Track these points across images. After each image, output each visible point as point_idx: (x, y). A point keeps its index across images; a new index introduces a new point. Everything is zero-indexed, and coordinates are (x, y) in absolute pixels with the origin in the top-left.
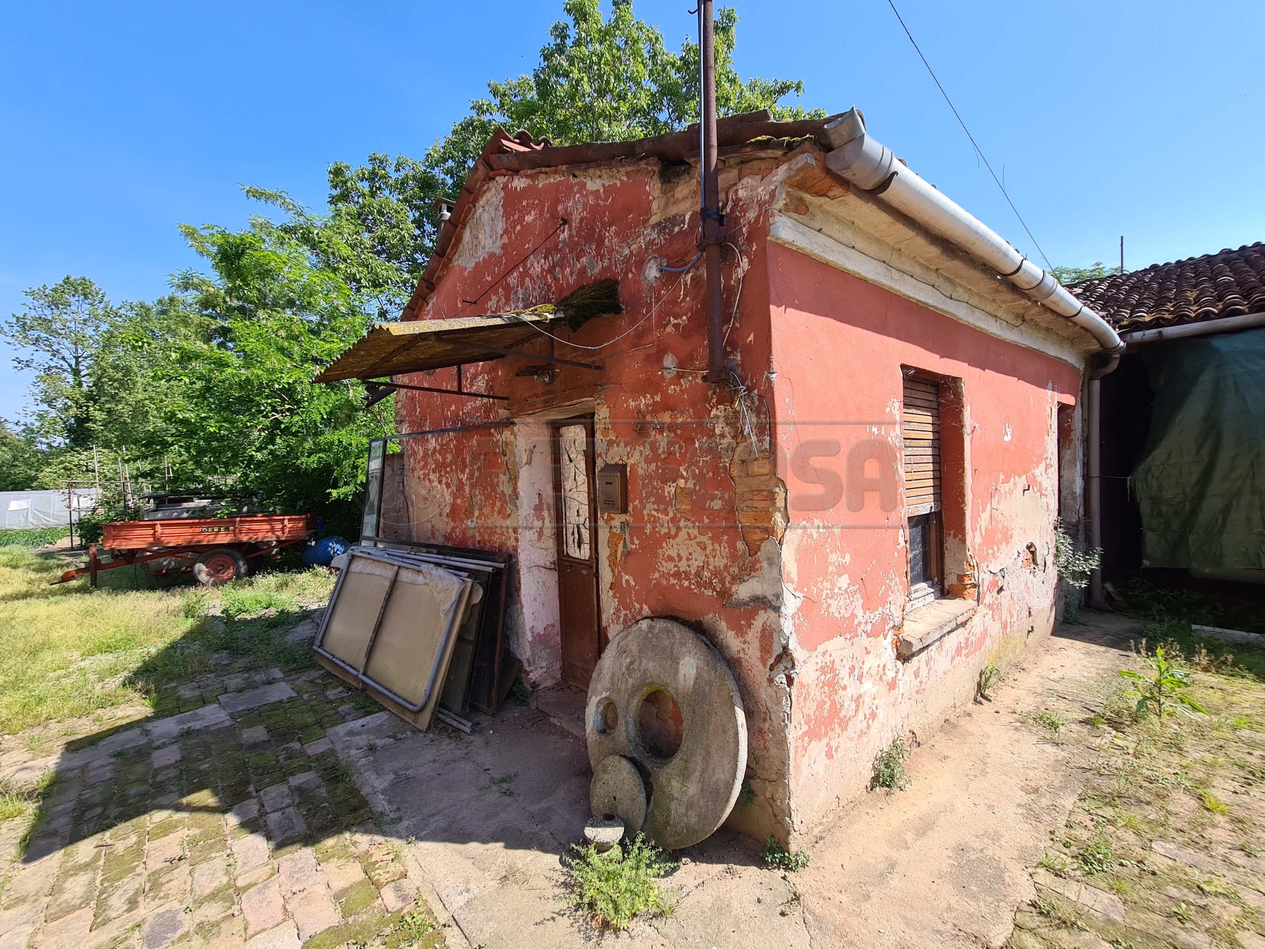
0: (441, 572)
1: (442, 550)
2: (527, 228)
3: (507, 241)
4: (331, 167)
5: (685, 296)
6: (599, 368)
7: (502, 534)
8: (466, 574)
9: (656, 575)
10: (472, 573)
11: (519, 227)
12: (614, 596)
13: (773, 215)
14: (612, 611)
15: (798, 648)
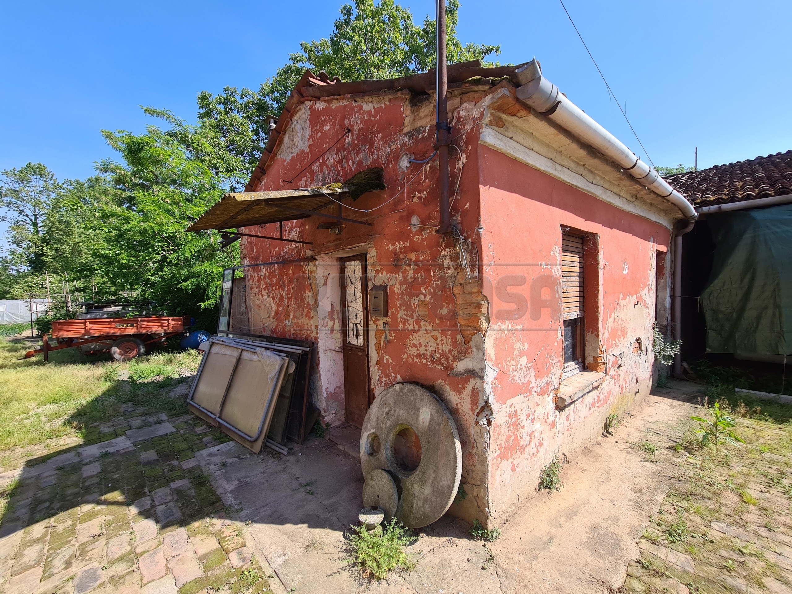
0: (269, 353)
1: (269, 339)
2: (325, 134)
3: (312, 143)
4: (199, 95)
5: (426, 179)
6: (370, 224)
7: (308, 330)
8: (285, 355)
9: (406, 356)
10: (289, 354)
11: (319, 134)
12: (379, 369)
13: (482, 127)
14: (377, 379)
15: (495, 402)
